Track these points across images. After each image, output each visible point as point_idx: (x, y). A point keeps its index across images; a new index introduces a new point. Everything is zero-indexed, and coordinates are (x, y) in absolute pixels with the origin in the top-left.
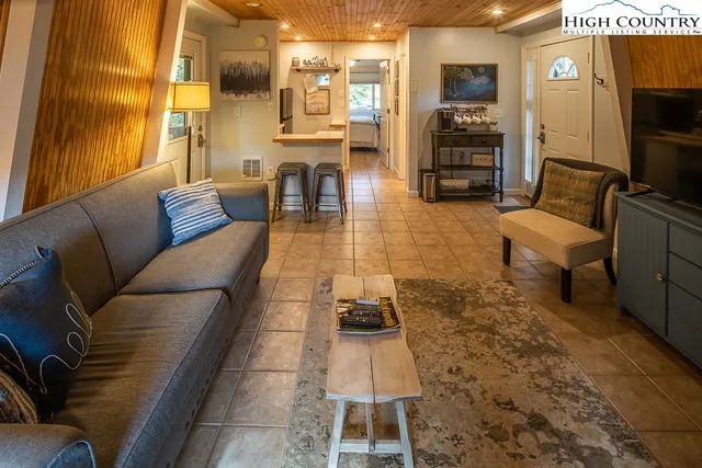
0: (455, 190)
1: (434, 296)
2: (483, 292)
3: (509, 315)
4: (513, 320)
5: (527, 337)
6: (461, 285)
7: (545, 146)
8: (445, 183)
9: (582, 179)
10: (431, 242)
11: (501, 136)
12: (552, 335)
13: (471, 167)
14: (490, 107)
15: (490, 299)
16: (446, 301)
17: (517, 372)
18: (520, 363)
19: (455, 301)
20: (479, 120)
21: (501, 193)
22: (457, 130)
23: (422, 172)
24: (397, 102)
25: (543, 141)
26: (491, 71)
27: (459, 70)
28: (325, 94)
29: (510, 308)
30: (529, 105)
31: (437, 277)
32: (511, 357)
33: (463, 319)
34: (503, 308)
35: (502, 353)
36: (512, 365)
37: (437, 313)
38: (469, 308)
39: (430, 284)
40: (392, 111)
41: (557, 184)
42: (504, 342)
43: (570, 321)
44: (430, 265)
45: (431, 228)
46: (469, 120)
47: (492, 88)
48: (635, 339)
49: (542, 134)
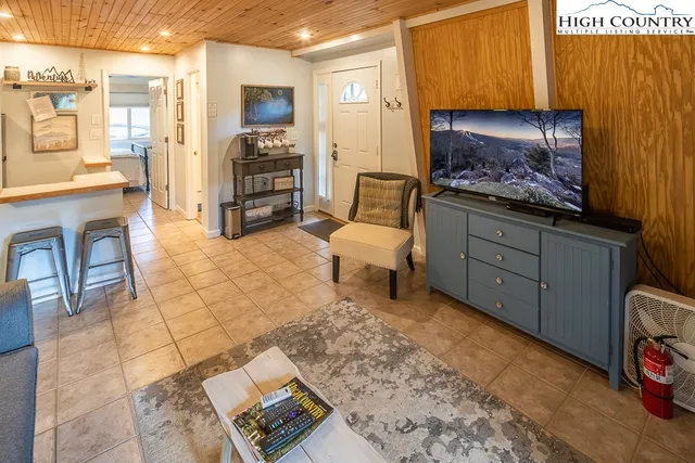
0: (260, 219)
1: (291, 346)
2: (331, 318)
3: (364, 332)
4: (368, 335)
5: (385, 347)
6: (311, 320)
7: (337, 163)
8: (250, 214)
9: (391, 188)
10: (259, 284)
11: (301, 157)
12: (401, 335)
13: (273, 192)
14: (288, 129)
15: (340, 324)
16: (306, 346)
17: (397, 387)
18: (394, 376)
19: (314, 341)
20: (280, 144)
21: (302, 212)
22: (260, 155)
23: (223, 207)
24: (181, 128)
25: (335, 159)
26: (288, 94)
27: (259, 92)
28: (69, 121)
29: (361, 325)
30: (322, 127)
31: (283, 321)
32: (386, 374)
33: (330, 357)
34: (356, 327)
35: (377, 375)
36: (390, 382)
37: (304, 363)
38: (328, 342)
39: (280, 334)
40: (172, 141)
41: (371, 196)
42: (373, 363)
43: (405, 315)
44: (269, 312)
45: (250, 268)
46: (269, 144)
47: (289, 110)
48: (446, 310)
49: (335, 152)
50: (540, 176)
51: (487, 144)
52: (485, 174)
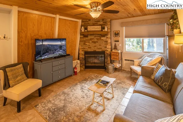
50: (61, 50)
51: (51, 46)
52: (51, 53)
